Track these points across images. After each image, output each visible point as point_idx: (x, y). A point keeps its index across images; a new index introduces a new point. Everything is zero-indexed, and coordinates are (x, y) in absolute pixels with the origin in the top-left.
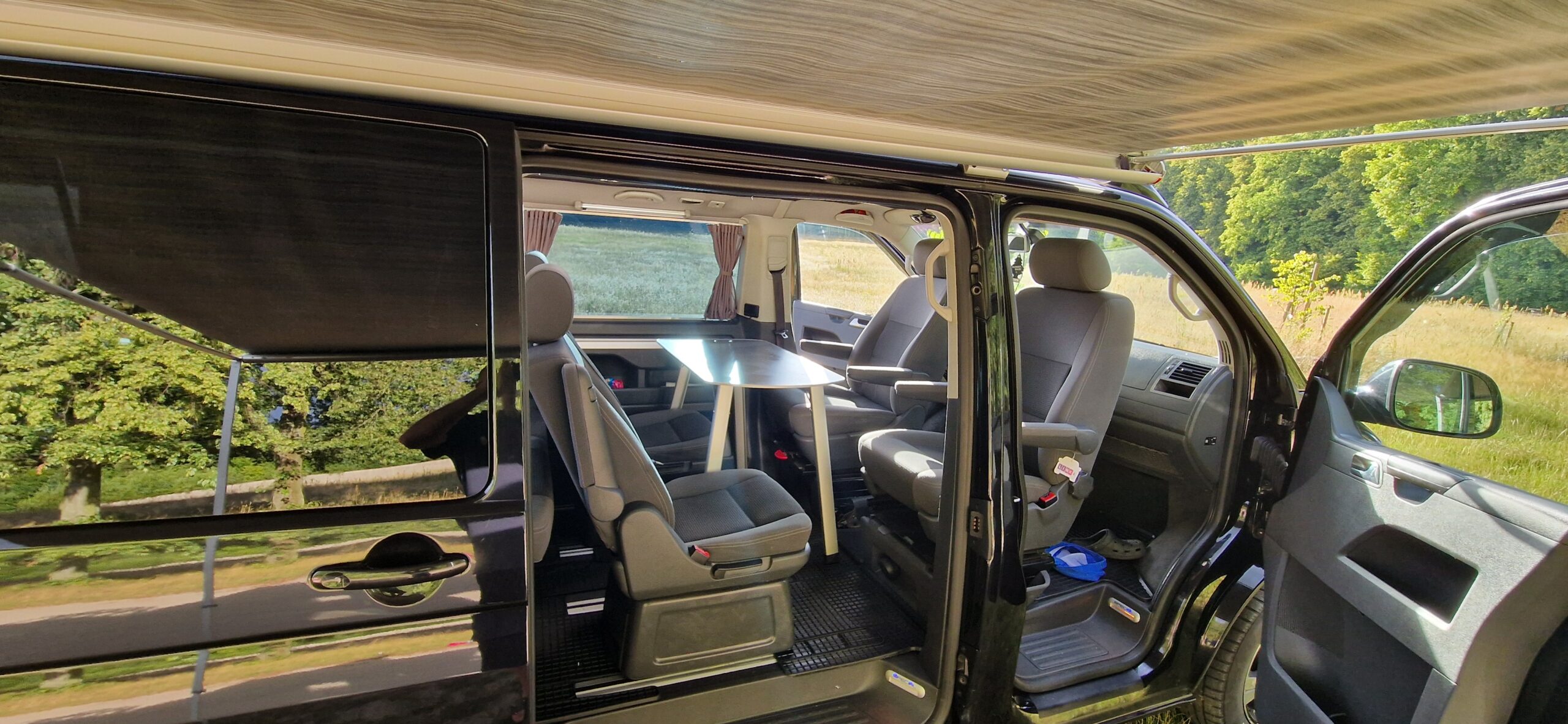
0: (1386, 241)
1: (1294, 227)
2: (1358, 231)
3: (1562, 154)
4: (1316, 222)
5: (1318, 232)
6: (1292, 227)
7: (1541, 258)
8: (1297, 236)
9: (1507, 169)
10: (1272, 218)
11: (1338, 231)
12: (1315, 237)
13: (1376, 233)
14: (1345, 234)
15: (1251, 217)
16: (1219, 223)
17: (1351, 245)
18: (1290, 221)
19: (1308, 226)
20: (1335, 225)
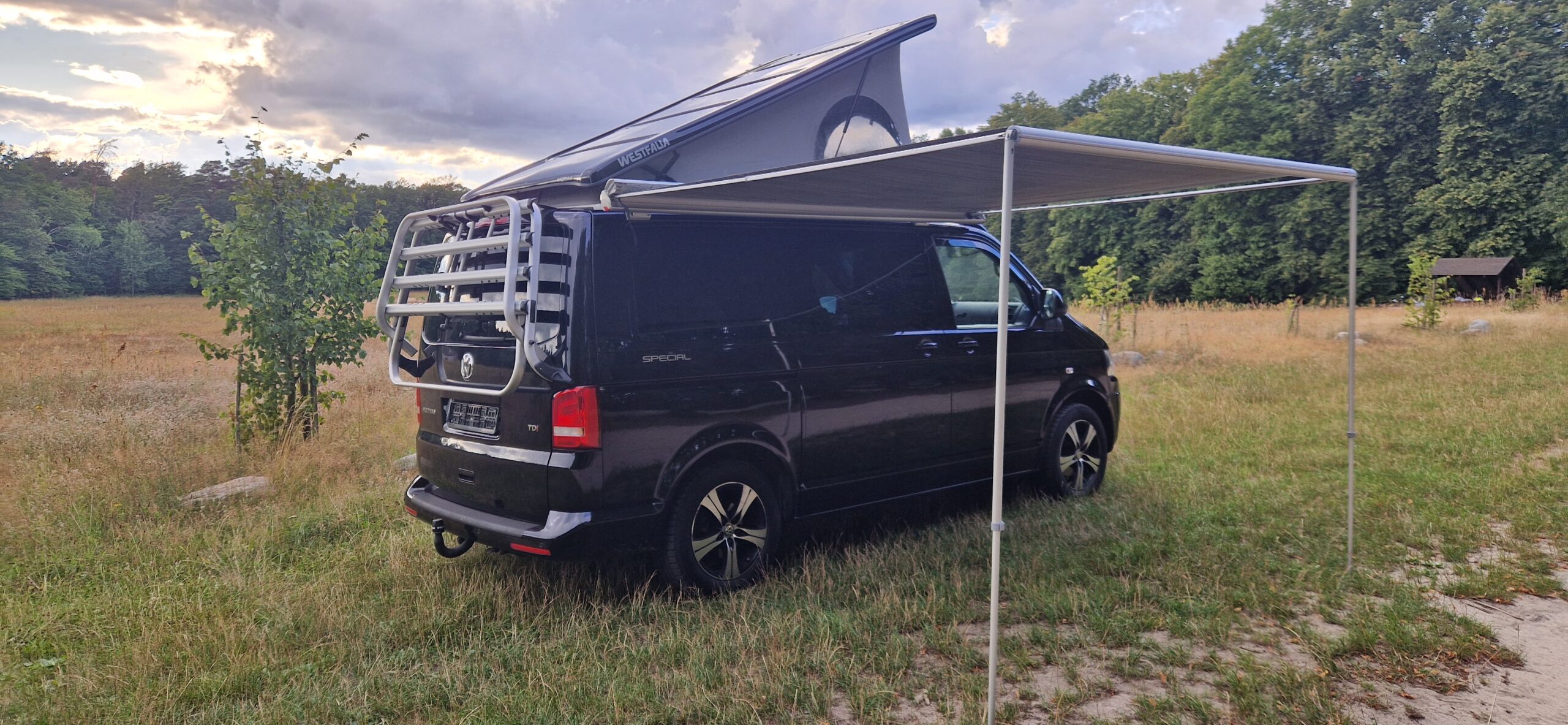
0: (1224, 241)
1: (1128, 232)
2: (1195, 230)
3: (1370, 129)
4: (1149, 224)
5: (1153, 236)
6: (1125, 233)
7: (1374, 247)
8: (1132, 242)
9: (1323, 149)
10: (1101, 222)
11: (1173, 233)
12: (1151, 242)
13: (1213, 232)
14: (1180, 235)
15: (1078, 222)
16: (1043, 232)
17: (1189, 248)
18: (1122, 224)
19: (1141, 229)
20: (1169, 226)
